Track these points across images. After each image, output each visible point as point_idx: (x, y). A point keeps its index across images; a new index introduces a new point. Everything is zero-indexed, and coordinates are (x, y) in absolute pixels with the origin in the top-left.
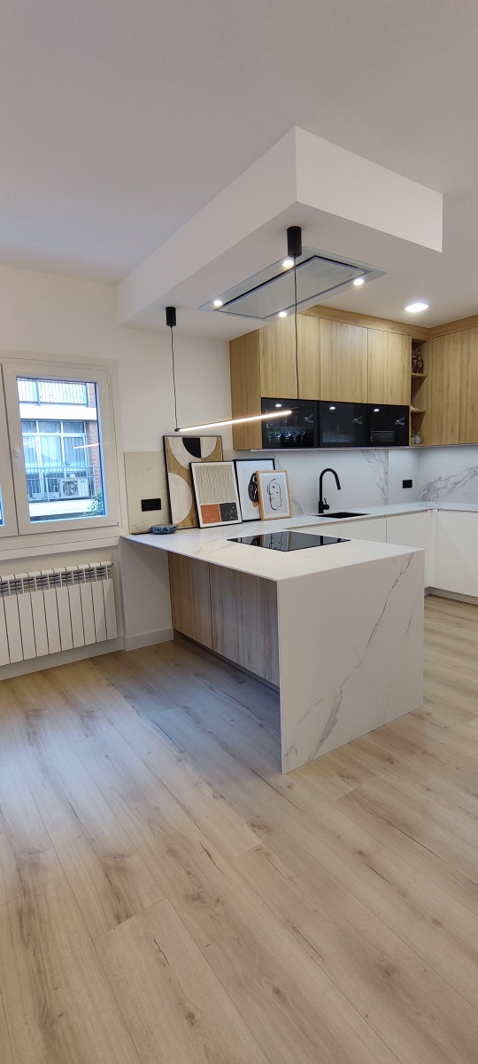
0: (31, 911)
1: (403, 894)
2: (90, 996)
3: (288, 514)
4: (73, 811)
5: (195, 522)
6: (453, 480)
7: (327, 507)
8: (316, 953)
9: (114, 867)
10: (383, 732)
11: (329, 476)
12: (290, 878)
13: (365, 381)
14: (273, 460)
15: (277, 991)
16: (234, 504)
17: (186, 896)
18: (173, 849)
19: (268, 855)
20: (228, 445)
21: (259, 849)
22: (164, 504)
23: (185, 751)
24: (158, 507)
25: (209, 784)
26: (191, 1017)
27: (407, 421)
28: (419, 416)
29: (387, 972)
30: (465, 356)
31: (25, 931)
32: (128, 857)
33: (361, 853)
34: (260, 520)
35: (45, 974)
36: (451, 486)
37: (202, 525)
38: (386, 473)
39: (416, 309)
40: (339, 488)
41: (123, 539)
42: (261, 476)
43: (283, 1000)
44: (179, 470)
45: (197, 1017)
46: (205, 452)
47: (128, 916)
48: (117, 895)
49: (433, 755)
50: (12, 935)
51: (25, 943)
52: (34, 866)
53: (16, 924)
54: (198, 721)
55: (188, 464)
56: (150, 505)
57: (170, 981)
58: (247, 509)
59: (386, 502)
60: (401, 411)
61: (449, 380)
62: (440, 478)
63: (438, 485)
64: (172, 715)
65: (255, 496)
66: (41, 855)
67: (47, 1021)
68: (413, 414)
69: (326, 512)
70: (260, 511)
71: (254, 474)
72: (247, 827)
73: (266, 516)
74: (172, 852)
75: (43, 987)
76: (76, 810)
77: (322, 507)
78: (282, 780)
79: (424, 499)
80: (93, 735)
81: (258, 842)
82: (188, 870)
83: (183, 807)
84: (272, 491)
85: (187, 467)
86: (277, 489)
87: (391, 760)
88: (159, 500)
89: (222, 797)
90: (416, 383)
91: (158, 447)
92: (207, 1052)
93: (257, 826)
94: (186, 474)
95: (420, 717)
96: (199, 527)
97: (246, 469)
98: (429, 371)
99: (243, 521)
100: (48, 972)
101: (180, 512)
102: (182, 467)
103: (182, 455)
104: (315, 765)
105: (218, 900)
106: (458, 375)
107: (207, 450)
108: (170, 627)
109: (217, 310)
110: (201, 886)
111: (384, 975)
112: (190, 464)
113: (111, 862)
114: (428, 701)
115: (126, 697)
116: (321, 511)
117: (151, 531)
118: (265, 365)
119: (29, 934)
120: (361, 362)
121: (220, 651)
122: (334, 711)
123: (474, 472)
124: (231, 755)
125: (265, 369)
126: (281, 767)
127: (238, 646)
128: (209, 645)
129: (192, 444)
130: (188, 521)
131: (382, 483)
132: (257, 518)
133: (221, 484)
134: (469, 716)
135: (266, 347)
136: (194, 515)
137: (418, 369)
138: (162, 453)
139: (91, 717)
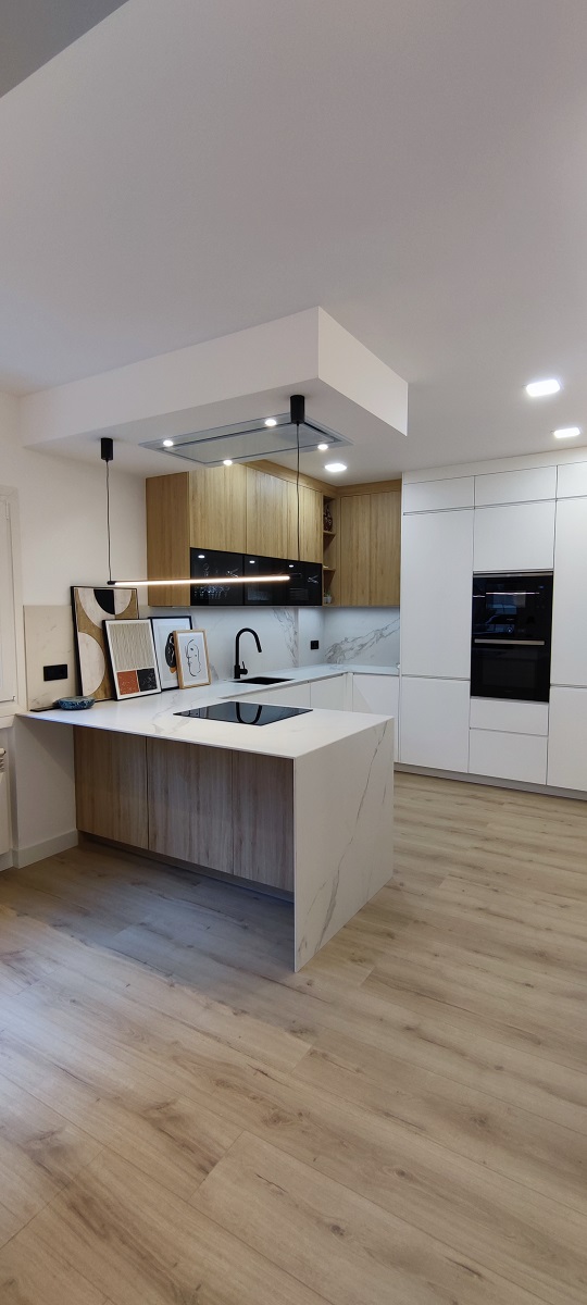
0: (87, 1201)
1: (462, 1054)
2: (220, 1256)
4: (68, 1074)
5: (111, 695)
6: (360, 642)
7: (245, 672)
8: (420, 1129)
9: (162, 1118)
10: (369, 909)
11: (247, 638)
12: (358, 1071)
13: (284, 534)
14: (190, 618)
15: (402, 1174)
16: (153, 670)
17: (265, 1121)
18: (223, 1080)
19: (324, 1056)
20: (143, 601)
21: (312, 1053)
22: (70, 672)
23: (172, 974)
24: (64, 676)
25: (222, 1002)
26: (336, 1229)
27: (319, 579)
28: (330, 574)
29: (481, 1121)
31: (95, 1225)
32: (174, 1103)
33: (408, 1029)
34: (177, 688)
35: (152, 1257)
36: (358, 648)
37: (119, 697)
38: (296, 633)
39: (336, 468)
40: (260, 650)
41: (19, 718)
42: (179, 635)
43: (411, 1178)
44: (90, 628)
45: (343, 1226)
46: (119, 607)
47: (213, 1164)
48: (186, 1147)
49: (424, 923)
50: (80, 1236)
51: (104, 1237)
52: (58, 1151)
53: (77, 1222)
54: (168, 937)
55: (100, 620)
56: (53, 673)
57: (297, 1206)
58: (165, 676)
59: (296, 665)
60: (313, 568)
61: (357, 540)
62: (346, 639)
63: (344, 647)
64: (130, 935)
65: (172, 660)
66: (59, 1136)
67: (187, 1300)
68: (325, 571)
69: (243, 677)
70: (178, 677)
71: (171, 634)
72: (288, 1036)
73: (185, 684)
74: (221, 1083)
75: (158, 1271)
76: (72, 1071)
77: (239, 671)
78: (298, 978)
79: (330, 661)
80: (36, 980)
81: (309, 1047)
82: (251, 1095)
83: (207, 1034)
84: (190, 653)
85: (98, 625)
86: (195, 652)
87: (391, 935)
88: (65, 666)
89: (244, 1012)
90: (328, 539)
91: (65, 600)
92: (369, 1252)
93: (298, 1031)
94: (98, 635)
95: (396, 889)
96: (116, 700)
97: (164, 627)
98: (337, 529)
99: (163, 690)
100: (153, 1254)
101: (92, 681)
102: (94, 625)
103: (93, 610)
104: (322, 956)
105: (301, 1114)
106: (367, 537)
107: (120, 605)
108: (74, 829)
109: (163, 449)
110: (275, 1107)
111: (480, 1124)
112: (104, 622)
113: (156, 1115)
114: (396, 872)
115: (54, 926)
116: (237, 676)
117: (58, 706)
118: (194, 511)
119: (103, 1226)
120: (281, 516)
121: (159, 850)
122: (334, 894)
123: (380, 635)
124: (229, 965)
125: (194, 516)
126: (291, 966)
127: (190, 839)
128: (143, 845)
129: (105, 598)
130: (101, 692)
131: (291, 645)
132: (176, 685)
133: (139, 646)
134: (437, 880)
135: (195, 491)
136: (107, 685)
137: (327, 525)
138: (69, 608)
139: (21, 960)
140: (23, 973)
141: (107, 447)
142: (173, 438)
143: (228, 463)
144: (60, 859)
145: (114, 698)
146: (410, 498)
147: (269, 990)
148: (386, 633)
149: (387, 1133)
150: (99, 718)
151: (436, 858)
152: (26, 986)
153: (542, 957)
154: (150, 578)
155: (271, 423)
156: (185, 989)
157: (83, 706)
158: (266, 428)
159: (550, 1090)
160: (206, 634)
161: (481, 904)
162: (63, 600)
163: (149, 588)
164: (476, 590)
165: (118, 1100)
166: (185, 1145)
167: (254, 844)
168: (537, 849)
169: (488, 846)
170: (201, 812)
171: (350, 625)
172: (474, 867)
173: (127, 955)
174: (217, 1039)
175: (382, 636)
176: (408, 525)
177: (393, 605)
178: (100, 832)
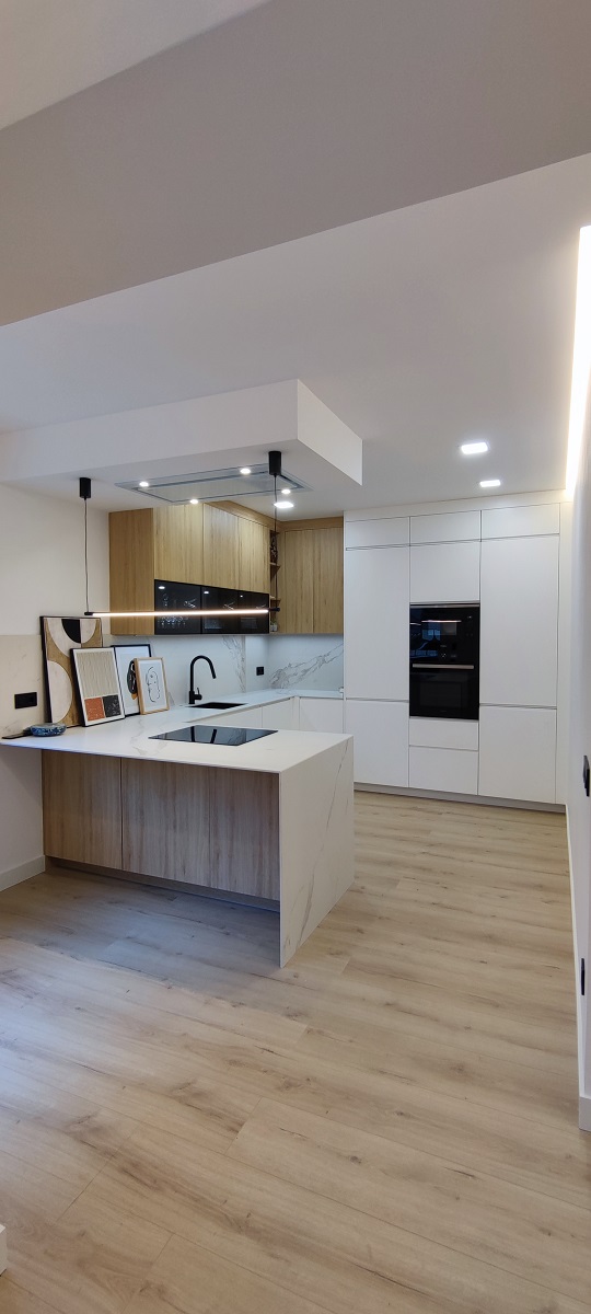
0: (135, 1165)
1: (435, 1020)
2: (262, 1190)
3: (165, 707)
4: (89, 1068)
5: (79, 722)
6: (302, 668)
7: (199, 697)
9: (187, 1095)
10: (338, 910)
11: (201, 665)
12: (351, 1041)
13: (237, 566)
14: (149, 646)
15: (401, 1114)
16: (116, 697)
17: (279, 1088)
18: (234, 1059)
19: (320, 1032)
20: (106, 630)
21: (309, 1031)
22: (40, 699)
23: (168, 978)
24: (34, 703)
25: (220, 998)
26: (354, 1159)
28: (276, 603)
29: (459, 1069)
30: (317, 552)
31: (148, 1182)
32: (195, 1083)
33: (388, 1004)
34: (139, 714)
35: (204, 1199)
36: (301, 674)
37: (87, 723)
38: (244, 659)
39: (284, 505)
40: (214, 677)
42: (140, 663)
44: (58, 657)
45: (358, 1156)
46: (85, 636)
47: (241, 1126)
48: (213, 1114)
49: (388, 919)
51: (158, 1190)
52: (98, 1130)
53: (130, 1181)
54: (157, 948)
55: (68, 649)
56: (24, 701)
57: (319, 1147)
58: (127, 703)
59: (244, 690)
60: (261, 598)
61: (302, 571)
62: (289, 665)
63: (288, 672)
64: (117, 949)
65: (134, 688)
66: (95, 1119)
67: (241, 1225)
68: (272, 602)
69: (197, 702)
70: (139, 703)
71: (132, 662)
72: (287, 1020)
73: (146, 710)
74: (234, 1063)
75: (211, 1208)
76: (92, 1065)
77: (193, 697)
78: (285, 972)
79: (274, 686)
81: (305, 1026)
82: (262, 1069)
84: (150, 680)
85: (66, 654)
86: (154, 679)
87: (360, 931)
88: (35, 694)
89: (241, 1004)
90: (274, 570)
91: (35, 629)
92: (384, 1172)
93: (293, 1015)
94: (66, 662)
95: (358, 892)
96: (84, 726)
97: (126, 655)
98: (282, 561)
99: (126, 716)
100: (204, 1196)
101: (61, 707)
102: (62, 654)
103: (61, 639)
104: (302, 953)
105: (308, 1080)
106: (311, 569)
107: (86, 632)
108: (41, 855)
109: (137, 489)
110: (285, 1076)
111: (459, 1071)
112: (71, 651)
113: (181, 1093)
114: (356, 877)
115: (42, 945)
116: (192, 702)
117: (28, 733)
118: (158, 545)
119: (155, 1182)
120: (233, 549)
121: (134, 870)
122: (310, 897)
123: (323, 660)
124: (218, 966)
125: (158, 549)
126: (277, 962)
127: (167, 857)
128: (116, 865)
129: (72, 627)
130: (69, 719)
131: (240, 670)
132: (137, 711)
133: (103, 674)
134: (394, 882)
135: (159, 526)
136: (75, 712)
137: (274, 558)
138: (39, 637)
139: (15, 977)
140: (22, 989)
141: (85, 486)
142: (147, 480)
143: (194, 502)
144: (30, 885)
145: (81, 723)
146: (352, 535)
147: (260, 984)
148: (328, 658)
149: (383, 1086)
150: (71, 742)
151: (389, 863)
152: (28, 999)
153: (490, 938)
154: (113, 609)
155: (246, 471)
156: (183, 989)
157: (56, 733)
158: (240, 475)
159: (511, 1041)
160: (167, 661)
161: (435, 901)
162: (33, 629)
163: (112, 619)
164: (412, 619)
165: (142, 1085)
166: (211, 1113)
167: (231, 857)
168: (476, 850)
169: (433, 851)
170: (178, 828)
171: (293, 652)
172: (424, 869)
173: (120, 965)
174: (222, 1028)
175: (324, 661)
176: (349, 558)
177: (337, 633)
178: (71, 855)
